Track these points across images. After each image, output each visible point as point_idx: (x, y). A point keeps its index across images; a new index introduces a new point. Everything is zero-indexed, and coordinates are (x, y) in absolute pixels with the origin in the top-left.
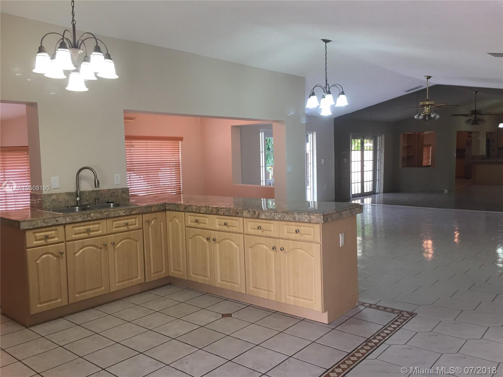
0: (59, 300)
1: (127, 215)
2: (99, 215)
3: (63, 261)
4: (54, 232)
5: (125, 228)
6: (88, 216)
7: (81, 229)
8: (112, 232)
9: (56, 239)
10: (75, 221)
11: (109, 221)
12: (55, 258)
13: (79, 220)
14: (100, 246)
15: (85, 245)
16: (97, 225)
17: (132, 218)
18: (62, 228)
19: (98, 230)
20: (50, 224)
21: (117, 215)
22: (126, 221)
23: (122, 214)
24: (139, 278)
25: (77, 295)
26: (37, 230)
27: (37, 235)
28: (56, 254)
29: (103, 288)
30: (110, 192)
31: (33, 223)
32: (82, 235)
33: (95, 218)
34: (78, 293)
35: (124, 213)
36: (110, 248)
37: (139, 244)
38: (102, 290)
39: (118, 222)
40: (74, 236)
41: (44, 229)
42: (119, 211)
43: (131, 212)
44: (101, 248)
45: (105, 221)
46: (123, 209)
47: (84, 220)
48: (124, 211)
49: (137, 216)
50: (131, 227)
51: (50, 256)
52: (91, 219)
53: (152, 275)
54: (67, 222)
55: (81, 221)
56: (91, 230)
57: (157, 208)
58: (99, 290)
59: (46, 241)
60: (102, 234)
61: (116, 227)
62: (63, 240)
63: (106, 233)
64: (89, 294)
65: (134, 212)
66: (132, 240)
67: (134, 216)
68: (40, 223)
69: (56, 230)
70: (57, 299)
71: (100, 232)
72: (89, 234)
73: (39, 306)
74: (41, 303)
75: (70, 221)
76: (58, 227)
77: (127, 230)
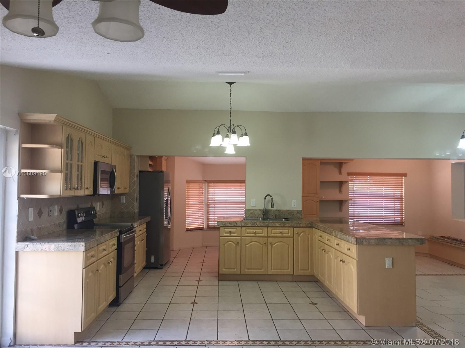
0: (236, 270)
1: (282, 227)
2: (262, 224)
3: (239, 248)
4: (235, 230)
5: (280, 235)
6: (255, 224)
7: (251, 231)
8: (271, 236)
9: (236, 234)
10: (247, 226)
11: (269, 229)
12: (235, 245)
13: (249, 225)
14: (262, 243)
15: (253, 241)
16: (261, 230)
17: (286, 229)
18: (239, 228)
19: (262, 233)
20: (233, 225)
21: (274, 226)
22: (281, 230)
23: (278, 225)
24: (289, 270)
25: (246, 270)
26: (226, 228)
27: (226, 230)
28: (235, 243)
29: (263, 270)
30: (288, 212)
31: (224, 223)
32: (252, 235)
33: (259, 225)
34: (247, 269)
35: (279, 225)
36: (269, 247)
37: (291, 247)
38: (262, 271)
39: (275, 230)
40: (246, 234)
41: (229, 228)
42: (276, 224)
43: (284, 225)
44: (263, 245)
45: (266, 228)
46: (279, 223)
47: (252, 225)
48: (279, 224)
49: (289, 228)
50: (284, 235)
51: (232, 243)
52: (257, 226)
53: (299, 271)
54: (242, 225)
55: (250, 226)
56: (257, 232)
57: (305, 225)
58: (260, 270)
59: (230, 235)
60: (264, 236)
61: (274, 233)
62: (240, 235)
63: (266, 236)
64: (254, 272)
65: (287, 225)
66: (285, 244)
67: (287, 228)
68: (227, 224)
69: (236, 229)
70: (234, 269)
71: (263, 234)
72: (256, 235)
73: (224, 270)
74: (225, 269)
75: (244, 225)
76: (237, 228)
77: (281, 236)
